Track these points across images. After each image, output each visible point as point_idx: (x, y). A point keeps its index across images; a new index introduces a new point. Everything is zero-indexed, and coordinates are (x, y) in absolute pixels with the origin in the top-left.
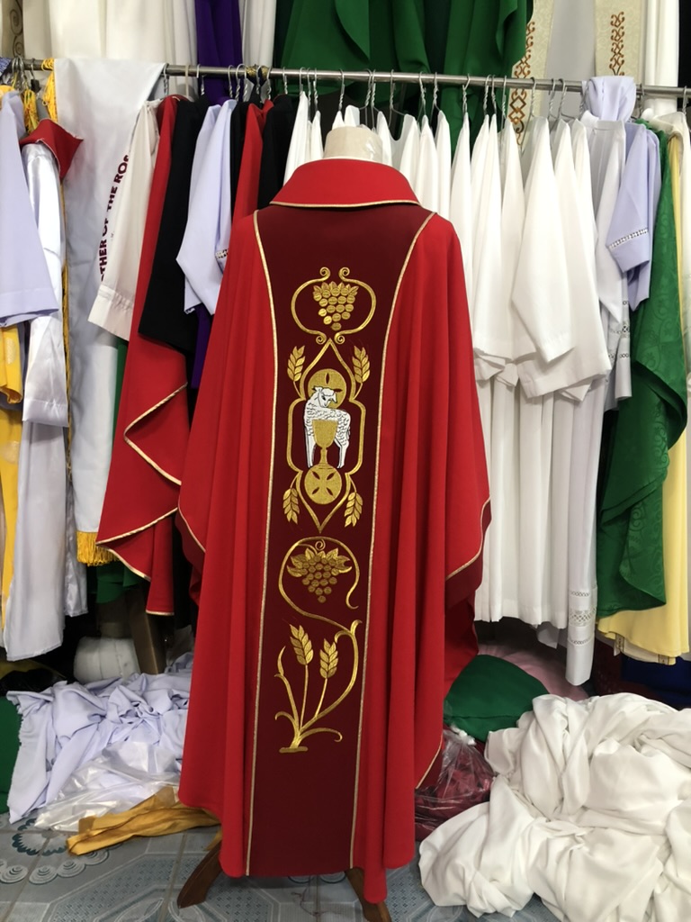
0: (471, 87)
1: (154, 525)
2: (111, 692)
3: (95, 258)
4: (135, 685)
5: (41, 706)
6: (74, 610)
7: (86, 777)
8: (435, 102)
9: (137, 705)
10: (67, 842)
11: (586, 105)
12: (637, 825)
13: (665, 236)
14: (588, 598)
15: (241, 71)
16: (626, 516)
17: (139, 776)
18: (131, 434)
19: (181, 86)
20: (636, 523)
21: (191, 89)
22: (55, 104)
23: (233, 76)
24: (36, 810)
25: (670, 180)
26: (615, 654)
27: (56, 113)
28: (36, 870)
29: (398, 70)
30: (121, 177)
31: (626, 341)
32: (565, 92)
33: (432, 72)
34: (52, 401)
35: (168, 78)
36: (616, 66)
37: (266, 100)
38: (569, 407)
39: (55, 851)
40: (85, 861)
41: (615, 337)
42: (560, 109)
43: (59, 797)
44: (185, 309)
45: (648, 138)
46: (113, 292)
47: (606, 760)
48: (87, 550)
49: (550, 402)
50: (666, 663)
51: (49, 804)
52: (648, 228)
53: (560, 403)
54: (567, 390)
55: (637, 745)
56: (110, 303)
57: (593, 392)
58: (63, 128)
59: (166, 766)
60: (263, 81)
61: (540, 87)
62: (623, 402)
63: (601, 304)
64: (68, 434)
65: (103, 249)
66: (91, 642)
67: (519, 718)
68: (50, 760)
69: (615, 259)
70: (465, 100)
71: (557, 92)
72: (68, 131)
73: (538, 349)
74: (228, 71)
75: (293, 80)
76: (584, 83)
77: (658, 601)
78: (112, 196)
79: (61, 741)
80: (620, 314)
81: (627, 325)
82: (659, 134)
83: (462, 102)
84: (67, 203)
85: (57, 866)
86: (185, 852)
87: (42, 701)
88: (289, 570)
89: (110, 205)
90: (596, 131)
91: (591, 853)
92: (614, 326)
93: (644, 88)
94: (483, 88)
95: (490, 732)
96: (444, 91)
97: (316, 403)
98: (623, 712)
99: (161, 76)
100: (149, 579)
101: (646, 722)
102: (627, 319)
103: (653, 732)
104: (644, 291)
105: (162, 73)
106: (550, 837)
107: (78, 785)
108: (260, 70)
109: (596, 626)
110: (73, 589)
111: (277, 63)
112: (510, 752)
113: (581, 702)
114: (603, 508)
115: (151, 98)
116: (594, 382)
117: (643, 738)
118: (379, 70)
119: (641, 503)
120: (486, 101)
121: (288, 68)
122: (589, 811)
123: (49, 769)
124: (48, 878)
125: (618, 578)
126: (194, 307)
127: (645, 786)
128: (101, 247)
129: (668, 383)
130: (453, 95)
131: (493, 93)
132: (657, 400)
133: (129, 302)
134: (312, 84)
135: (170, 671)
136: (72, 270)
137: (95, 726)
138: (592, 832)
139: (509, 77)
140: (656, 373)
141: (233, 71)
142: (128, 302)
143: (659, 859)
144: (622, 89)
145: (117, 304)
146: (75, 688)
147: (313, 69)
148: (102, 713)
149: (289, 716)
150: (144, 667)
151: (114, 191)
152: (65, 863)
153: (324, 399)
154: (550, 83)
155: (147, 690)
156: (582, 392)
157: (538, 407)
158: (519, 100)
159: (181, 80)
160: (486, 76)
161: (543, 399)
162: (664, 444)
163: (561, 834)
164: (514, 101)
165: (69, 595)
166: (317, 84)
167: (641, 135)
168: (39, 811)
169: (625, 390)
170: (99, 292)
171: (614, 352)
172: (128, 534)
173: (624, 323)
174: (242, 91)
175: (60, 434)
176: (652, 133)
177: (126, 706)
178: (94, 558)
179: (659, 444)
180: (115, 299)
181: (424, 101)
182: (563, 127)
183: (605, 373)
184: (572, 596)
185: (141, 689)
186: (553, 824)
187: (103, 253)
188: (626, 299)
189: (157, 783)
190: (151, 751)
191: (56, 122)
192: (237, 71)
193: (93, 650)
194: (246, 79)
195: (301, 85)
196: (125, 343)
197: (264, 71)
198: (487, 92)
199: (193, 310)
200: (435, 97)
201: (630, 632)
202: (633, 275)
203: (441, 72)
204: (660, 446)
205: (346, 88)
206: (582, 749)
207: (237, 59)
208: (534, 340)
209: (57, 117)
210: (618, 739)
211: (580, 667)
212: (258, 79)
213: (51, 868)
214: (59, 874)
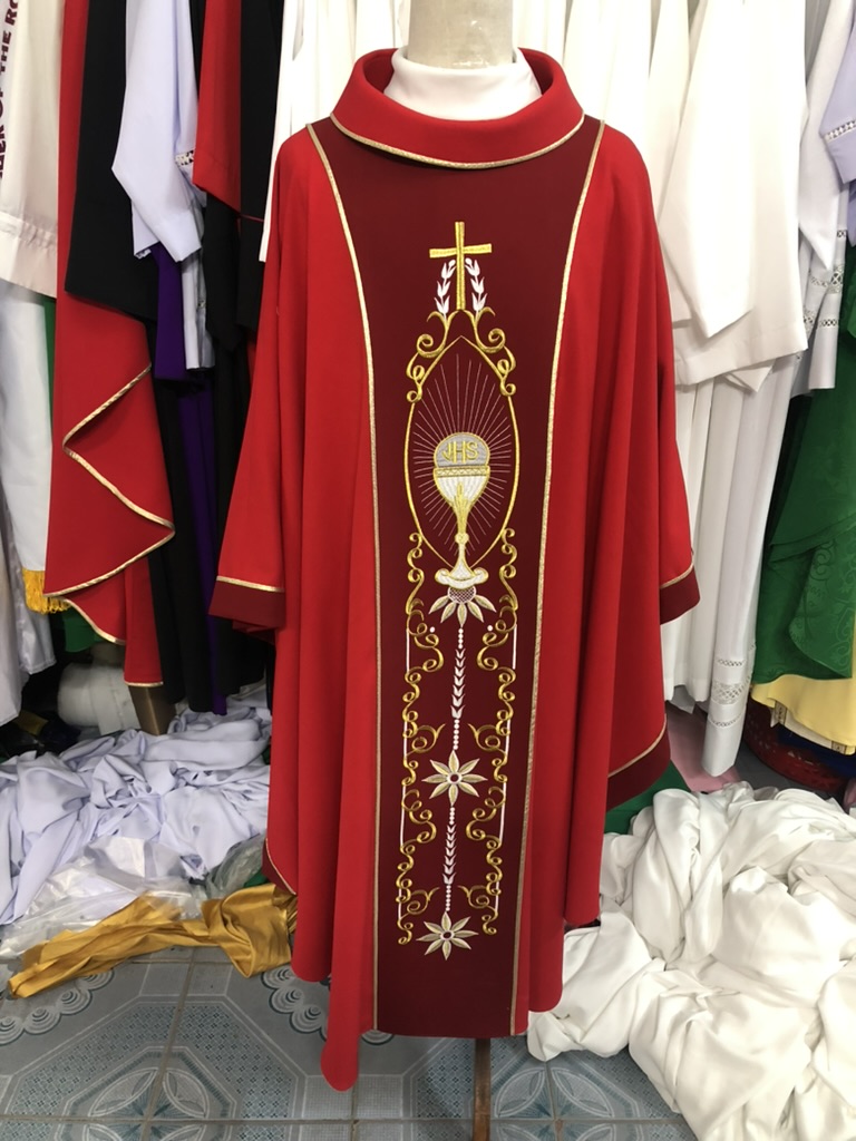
1: (123, 570)
2: (94, 764)
4: (130, 747)
6: (34, 665)
7: (65, 882)
9: (130, 781)
12: (780, 993)
14: (741, 667)
16: (808, 557)
17: (132, 884)
18: (75, 442)
20: (821, 569)
26: (772, 724)
30: (14, 15)
31: (835, 298)
38: (737, 396)
40: (60, 1008)
41: (818, 292)
44: (136, 252)
46: (19, 222)
47: (744, 898)
48: (37, 595)
49: (708, 389)
50: (842, 752)
51: (17, 920)
53: (722, 388)
54: (736, 374)
56: (16, 241)
57: (774, 378)
62: (820, 396)
63: (801, 236)
66: (78, 672)
67: (635, 815)
68: (15, 861)
69: (832, 159)
78: (5, 49)
79: (31, 838)
80: (830, 254)
81: (840, 272)
85: (24, 1016)
86: (189, 995)
87: (4, 781)
92: (817, 273)
100: (121, 646)
101: (804, 849)
102: (840, 262)
103: (817, 865)
106: (662, 995)
107: (56, 892)
109: (750, 695)
110: (29, 638)
112: (619, 867)
114: (773, 543)
116: (778, 364)
117: (801, 872)
119: (830, 543)
122: (718, 964)
123: (14, 874)
124: (13, 1035)
126: (149, 248)
127: (797, 942)
133: (50, 234)
135: (175, 730)
137: (74, 816)
138: (719, 993)
142: (47, 236)
143: (807, 1043)
145: (29, 240)
146: (47, 763)
148: (84, 795)
151: (7, 38)
155: (145, 759)
156: (759, 379)
157: (692, 394)
161: (698, 387)
163: (678, 991)
165: (24, 646)
168: (5, 930)
169: (825, 377)
171: (813, 316)
172: (86, 585)
173: (835, 268)
178: (49, 606)
180: (24, 233)
183: (796, 353)
184: (718, 664)
185: (139, 753)
187: (2, 148)
188: (843, 228)
189: (155, 893)
190: (148, 848)
193: (80, 684)
196: (51, 301)
199: (147, 252)
201: (797, 706)
206: (716, 876)
208: (687, 299)
210: (766, 866)
211: (723, 750)
213: (17, 1019)
214: (27, 1029)
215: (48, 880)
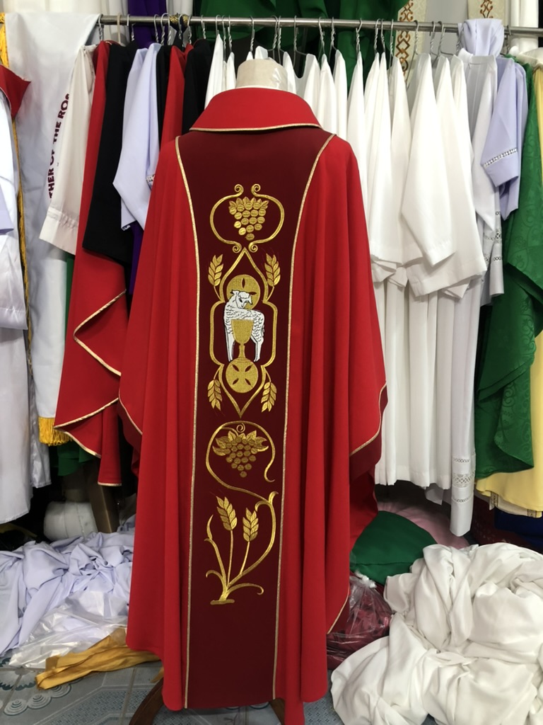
0: (363, 30)
1: (102, 411)
2: (72, 549)
3: (45, 185)
4: (93, 542)
5: (13, 563)
6: (40, 481)
7: (52, 622)
8: (332, 43)
9: (94, 560)
10: (36, 678)
11: (462, 43)
12: (514, 655)
13: (532, 154)
14: (468, 463)
15: (165, 19)
16: (500, 394)
17: (96, 620)
18: (79, 334)
19: (113, 33)
20: (508, 400)
21: (123, 37)
22: (6, 52)
23: (158, 24)
24: (11, 650)
25: (536, 106)
26: (491, 508)
27: (8, 60)
28: (10, 704)
29: (300, 16)
30: (64, 113)
31: (499, 246)
32: (444, 33)
33: (330, 17)
34: (11, 308)
35: (103, 27)
36: (486, 11)
37: (188, 45)
38: (451, 303)
39: (26, 686)
40: (51, 694)
41: (489, 243)
42: (439, 47)
43: (30, 639)
44: (122, 226)
45: (516, 70)
46: (60, 213)
47: (486, 600)
48: (47, 432)
49: (435, 299)
50: (534, 517)
51: (21, 646)
52: (517, 148)
53: (443, 300)
54: (449, 289)
55: (513, 587)
56: (58, 222)
57: (471, 290)
58: (14, 72)
59: (120, 610)
60: (184, 28)
61: (421, 29)
62: (497, 298)
63: (477, 215)
64: (27, 336)
65: (51, 176)
66: (57, 506)
67: (412, 564)
68: (21, 608)
69: (489, 176)
70: (358, 41)
71: (437, 33)
72: (17, 74)
73: (425, 255)
74: (154, 19)
75: (210, 27)
76: (460, 25)
77: (527, 465)
78: (57, 130)
79: (31, 592)
80: (493, 223)
81: (500, 232)
82: (526, 67)
83: (356, 43)
84: (19, 138)
85: (27, 699)
86: (135, 685)
87: (14, 559)
88: (215, 450)
89: (56, 138)
90: (471, 65)
91: (475, 680)
92: (488, 233)
93: (510, 29)
94: (373, 31)
95: (389, 577)
96: (340, 34)
97: (234, 304)
98: (500, 560)
99: (96, 25)
100: (99, 456)
101: (518, 568)
102: (499, 227)
103: (526, 576)
104: (514, 204)
105: (97, 22)
106: (440, 666)
107: (46, 628)
108: (181, 18)
109: (475, 486)
110: (37, 465)
111: (196, 12)
112: (405, 593)
113: (463, 549)
114: (480, 389)
115: (88, 43)
116: (472, 281)
117: (517, 581)
118: (284, 16)
119: (512, 383)
120: (376, 41)
121: (205, 16)
122: (473, 644)
123: (20, 615)
124: (20, 710)
125: (493, 447)
126: (130, 224)
127: (520, 622)
128: (49, 174)
129: (535, 281)
130: (348, 38)
131: (382, 35)
132: (525, 296)
133: (75, 221)
134: (227, 30)
135: (122, 529)
136: (27, 196)
137: (59, 579)
138: (476, 661)
139: (396, 20)
140: (525, 273)
141: (158, 19)
142: (73, 222)
143: (534, 684)
144: (493, 29)
145: (64, 223)
146: (42, 547)
147: (227, 16)
148: (65, 567)
149: (218, 574)
150: (101, 528)
151: (58, 125)
152: (34, 697)
153: (241, 301)
154: (431, 25)
155: (102, 547)
156: (462, 291)
157: (425, 304)
158: (403, 42)
159: (114, 28)
160: (375, 20)
161: (429, 296)
162: (532, 333)
163: (450, 663)
164: (400, 43)
165: (34, 471)
166: (231, 30)
167: (510, 68)
168: (13, 652)
169: (498, 288)
170: (48, 213)
171: (488, 256)
172: (80, 419)
173: (497, 231)
174: (166, 37)
175: (21, 336)
176: (519, 66)
177: (85, 560)
178: (54, 439)
179: (528, 333)
180: (62, 219)
181: (323, 43)
182: (443, 61)
183: (481, 274)
184: (455, 463)
185: (98, 545)
186: (443, 655)
187: (51, 180)
188: (499, 210)
189: (111, 625)
190: (106, 599)
191: (7, 67)
192: (161, 19)
193: (59, 513)
194: (169, 26)
195: (217, 31)
196: (72, 257)
197: (185, 19)
198: (377, 33)
199: (128, 227)
200: (333, 39)
201: (504, 490)
202: (504, 189)
203: (337, 17)
204: (527, 335)
205: (256, 33)
206: (466, 591)
207: (162, 10)
208: (420, 246)
209: (8, 64)
210: (496, 582)
211: (462, 521)
212: (180, 26)
213: (23, 701)
214: (30, 706)
215: (41, 620)
